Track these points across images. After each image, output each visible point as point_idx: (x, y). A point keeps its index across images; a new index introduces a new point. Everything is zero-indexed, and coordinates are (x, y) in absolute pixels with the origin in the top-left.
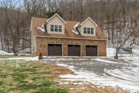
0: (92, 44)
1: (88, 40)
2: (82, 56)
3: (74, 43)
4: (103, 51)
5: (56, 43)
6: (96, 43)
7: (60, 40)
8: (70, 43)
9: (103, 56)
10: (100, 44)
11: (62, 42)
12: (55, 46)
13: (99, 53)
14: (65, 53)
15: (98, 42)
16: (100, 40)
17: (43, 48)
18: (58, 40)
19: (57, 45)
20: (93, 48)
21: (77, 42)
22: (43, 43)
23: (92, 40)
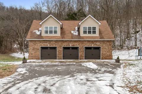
0: (93, 46)
1: (87, 41)
2: (80, 59)
3: (71, 45)
4: (108, 53)
5: (50, 45)
6: (98, 44)
7: (54, 42)
8: (65, 45)
9: (107, 59)
10: (104, 45)
11: (56, 45)
12: (49, 49)
13: (102, 55)
14: (60, 56)
15: (100, 43)
16: (104, 41)
17: (35, 51)
18: (52, 42)
19: (51, 48)
20: (94, 50)
21: (73, 44)
22: (36, 47)
23: (92, 41)
